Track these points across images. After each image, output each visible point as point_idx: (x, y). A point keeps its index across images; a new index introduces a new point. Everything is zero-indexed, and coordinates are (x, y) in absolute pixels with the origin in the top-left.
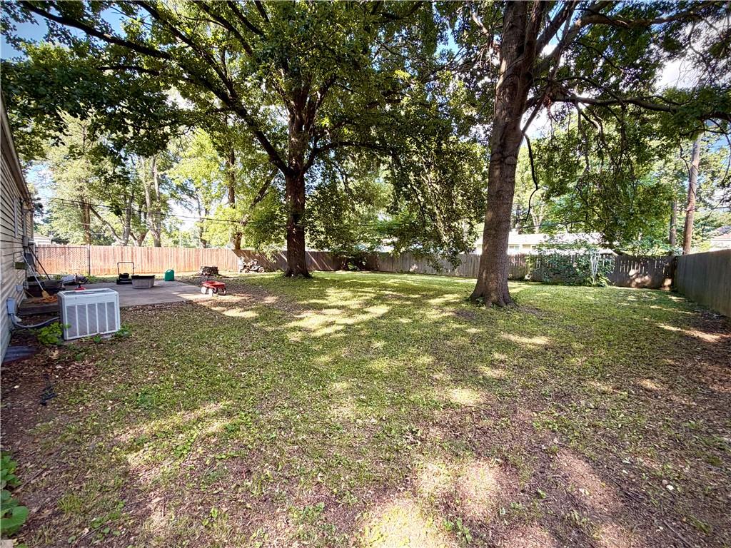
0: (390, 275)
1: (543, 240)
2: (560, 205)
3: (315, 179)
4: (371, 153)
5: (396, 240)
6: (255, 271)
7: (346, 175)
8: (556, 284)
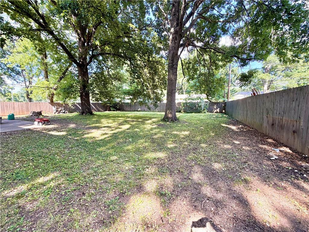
0: (130, 112)
1: (187, 97)
2: (192, 84)
3: (93, 69)
4: (119, 59)
5: (131, 97)
6: (63, 113)
7: (108, 68)
8: (192, 113)
